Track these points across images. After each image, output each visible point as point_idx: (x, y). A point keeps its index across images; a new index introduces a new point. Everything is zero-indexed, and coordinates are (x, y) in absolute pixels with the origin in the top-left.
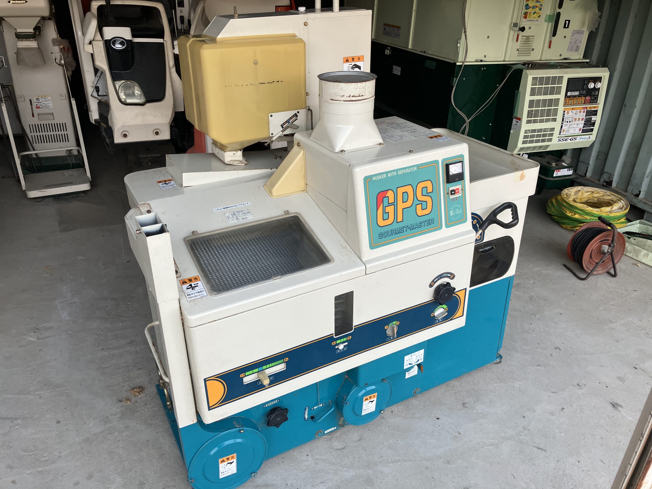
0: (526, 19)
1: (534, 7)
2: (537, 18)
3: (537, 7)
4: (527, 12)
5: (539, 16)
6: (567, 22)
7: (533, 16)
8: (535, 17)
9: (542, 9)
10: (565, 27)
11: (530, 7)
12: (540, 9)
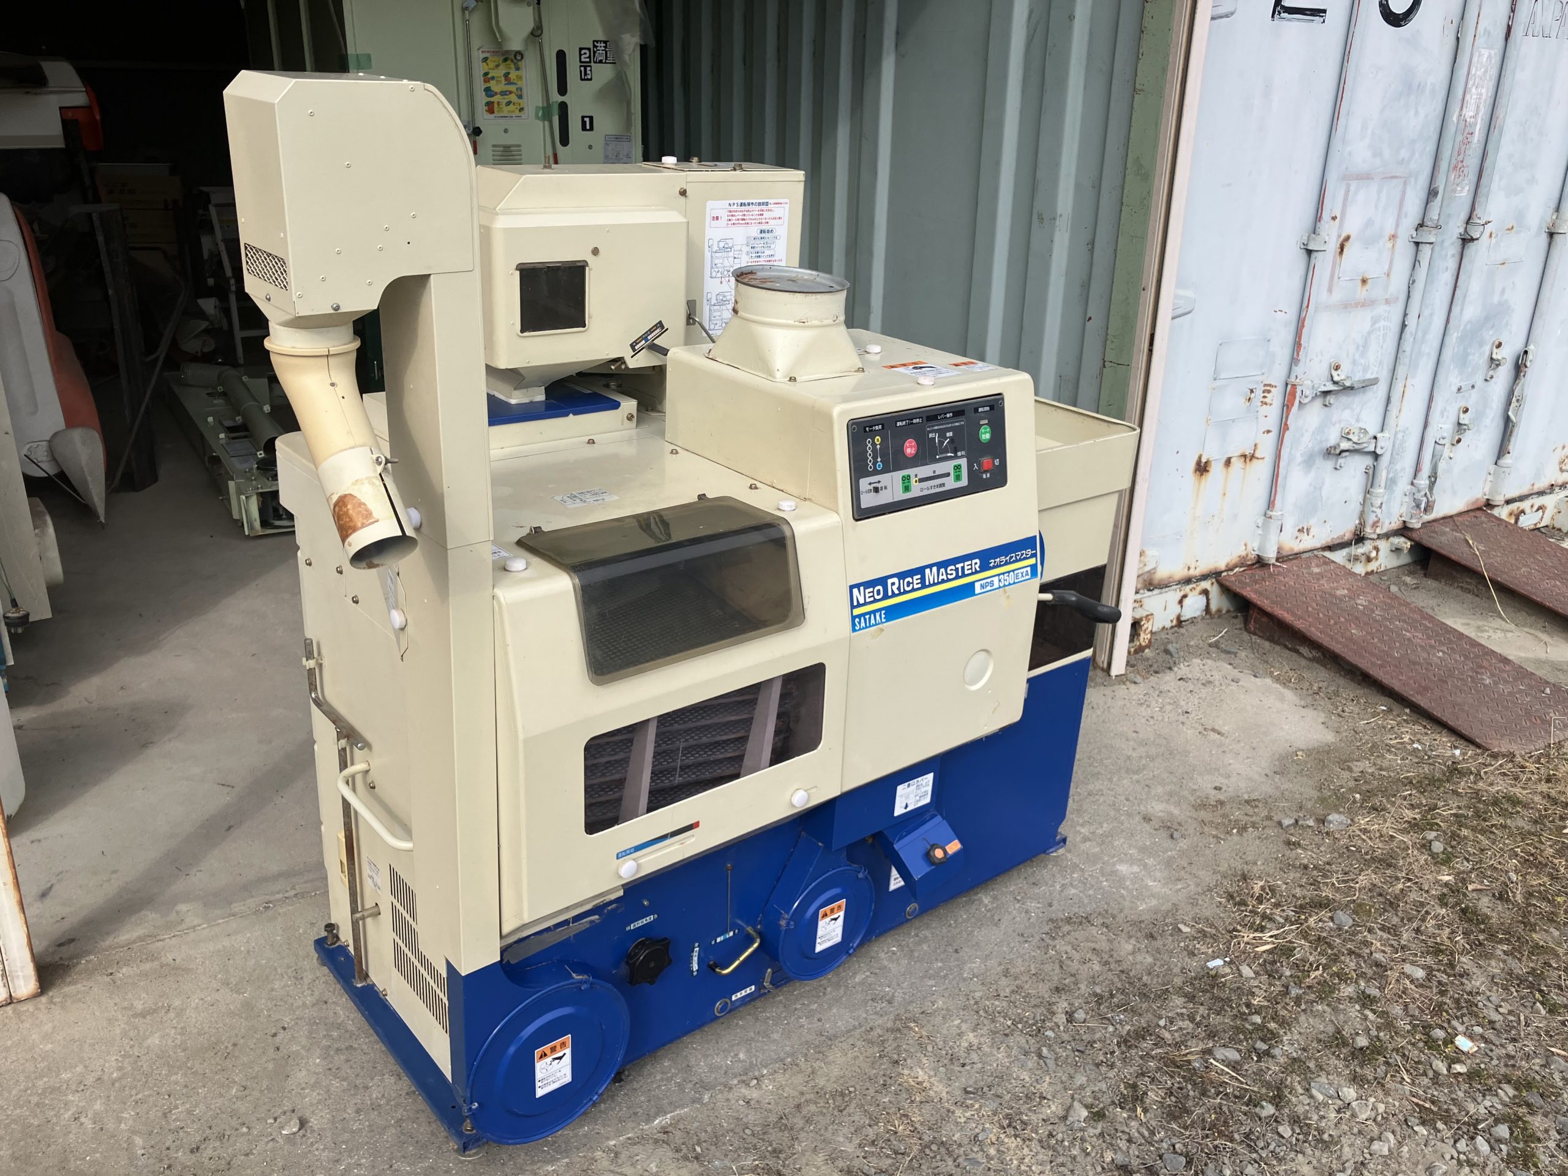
0: (493, 115)
1: (504, 93)
2: (517, 113)
3: (511, 92)
4: (493, 103)
5: (521, 110)
6: (587, 120)
7: (506, 109)
8: (513, 112)
9: (525, 96)
10: (584, 128)
11: (496, 94)
12: (520, 97)
